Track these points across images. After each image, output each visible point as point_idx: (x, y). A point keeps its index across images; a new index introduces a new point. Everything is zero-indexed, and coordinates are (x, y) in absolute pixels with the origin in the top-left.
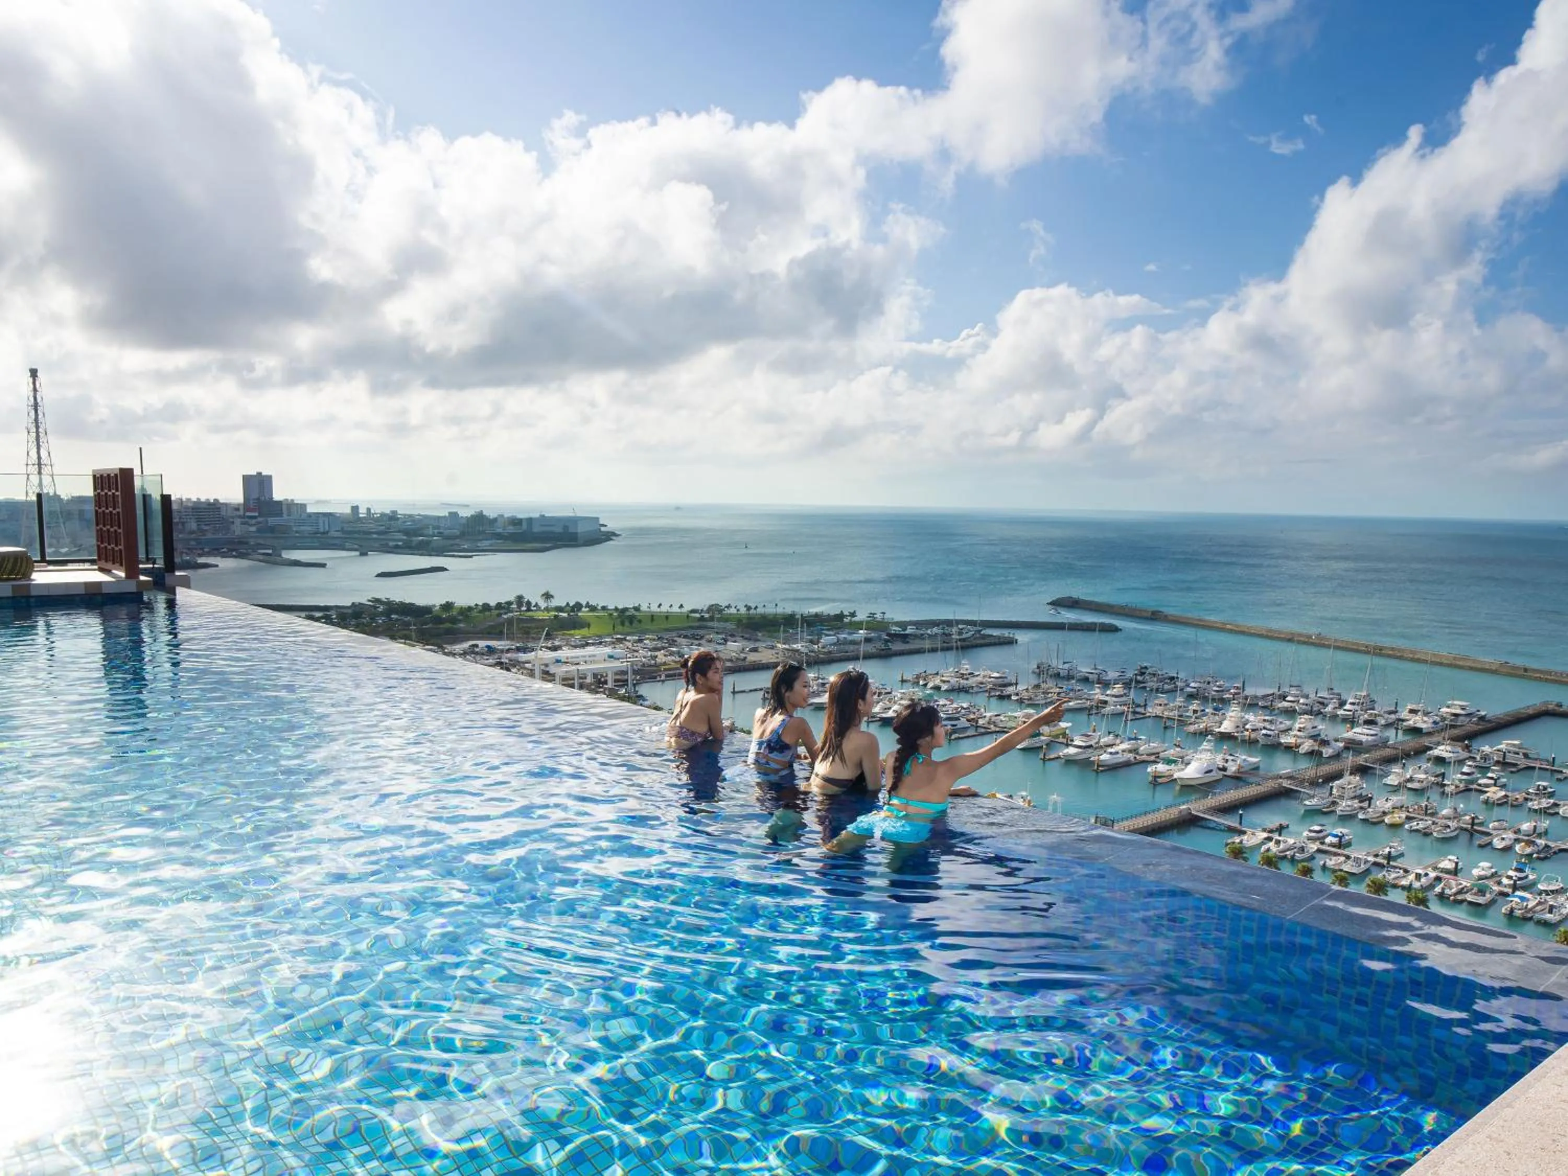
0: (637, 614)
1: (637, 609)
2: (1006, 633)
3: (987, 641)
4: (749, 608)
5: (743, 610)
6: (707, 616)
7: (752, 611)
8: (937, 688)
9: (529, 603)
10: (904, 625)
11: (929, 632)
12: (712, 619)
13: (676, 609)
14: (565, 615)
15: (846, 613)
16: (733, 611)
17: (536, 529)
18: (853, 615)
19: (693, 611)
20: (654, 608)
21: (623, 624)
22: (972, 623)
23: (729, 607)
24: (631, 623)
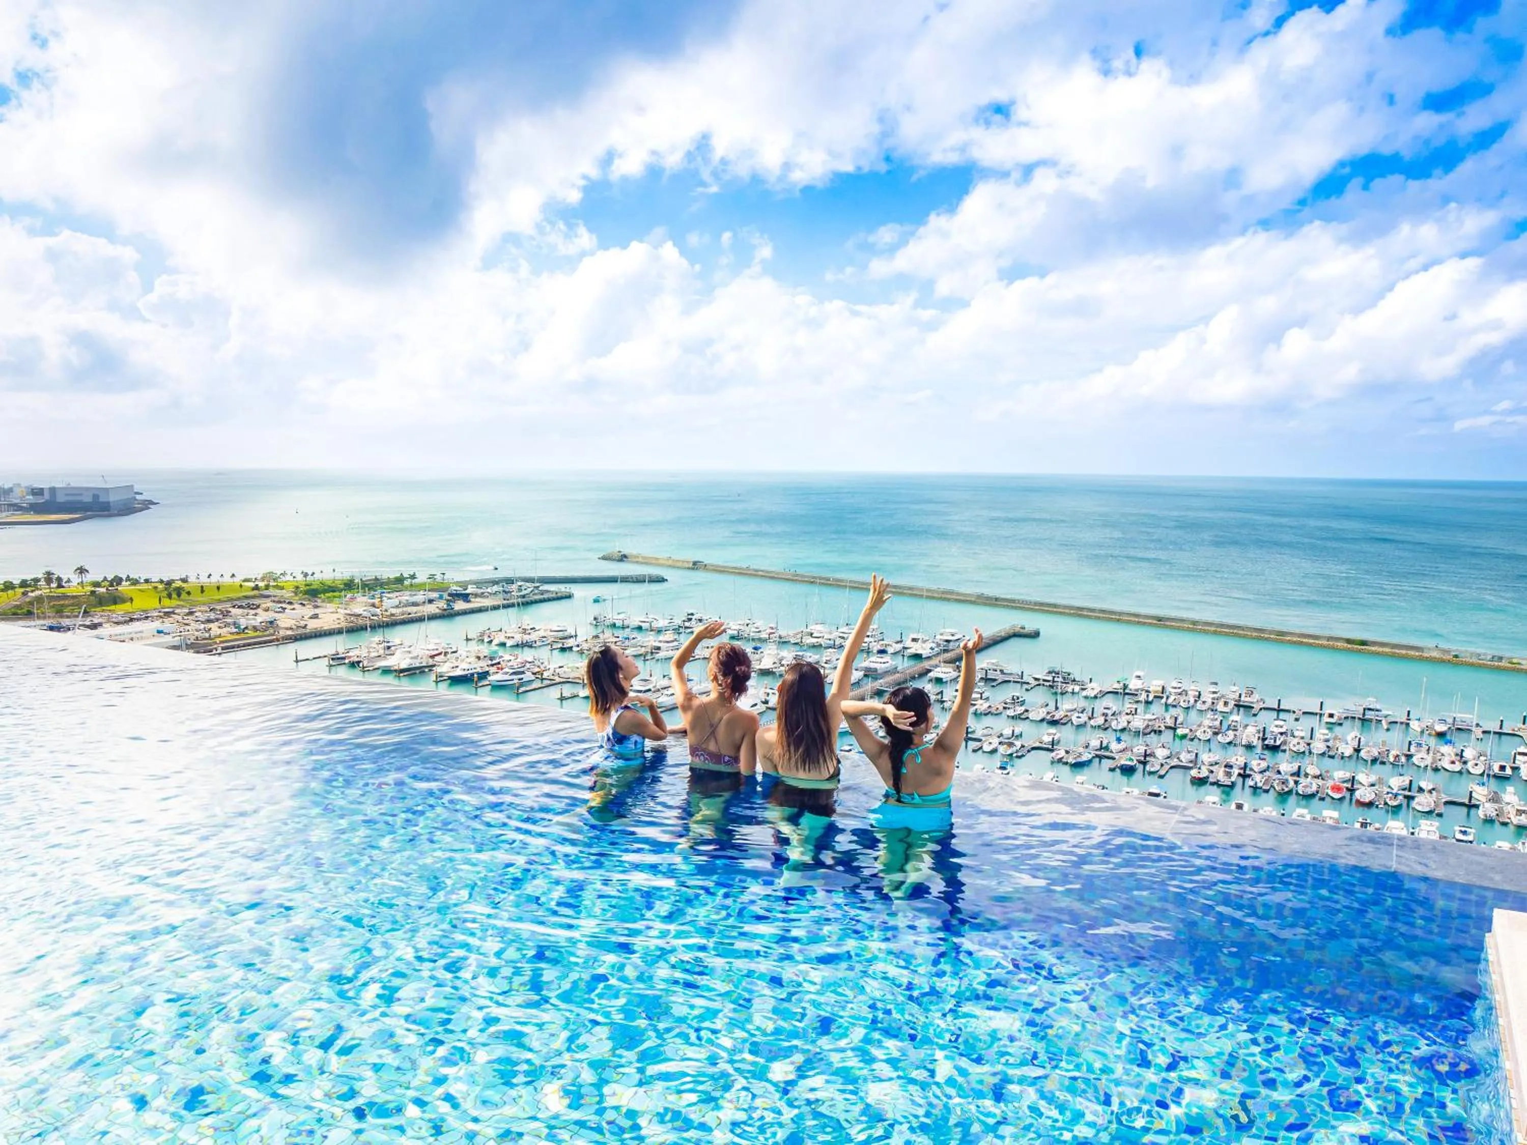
0: (184, 585)
1: (184, 580)
2: (563, 588)
3: (546, 596)
4: (306, 575)
5: (300, 577)
6: (262, 584)
7: (309, 578)
8: (503, 645)
9: (59, 579)
10: (464, 585)
11: (489, 590)
12: (267, 587)
13: (227, 579)
14: (103, 590)
15: (406, 575)
16: (289, 578)
17: (61, 498)
18: (413, 577)
19: (246, 580)
20: (204, 580)
21: (170, 596)
22: (530, 580)
23: (284, 574)
24: (179, 595)
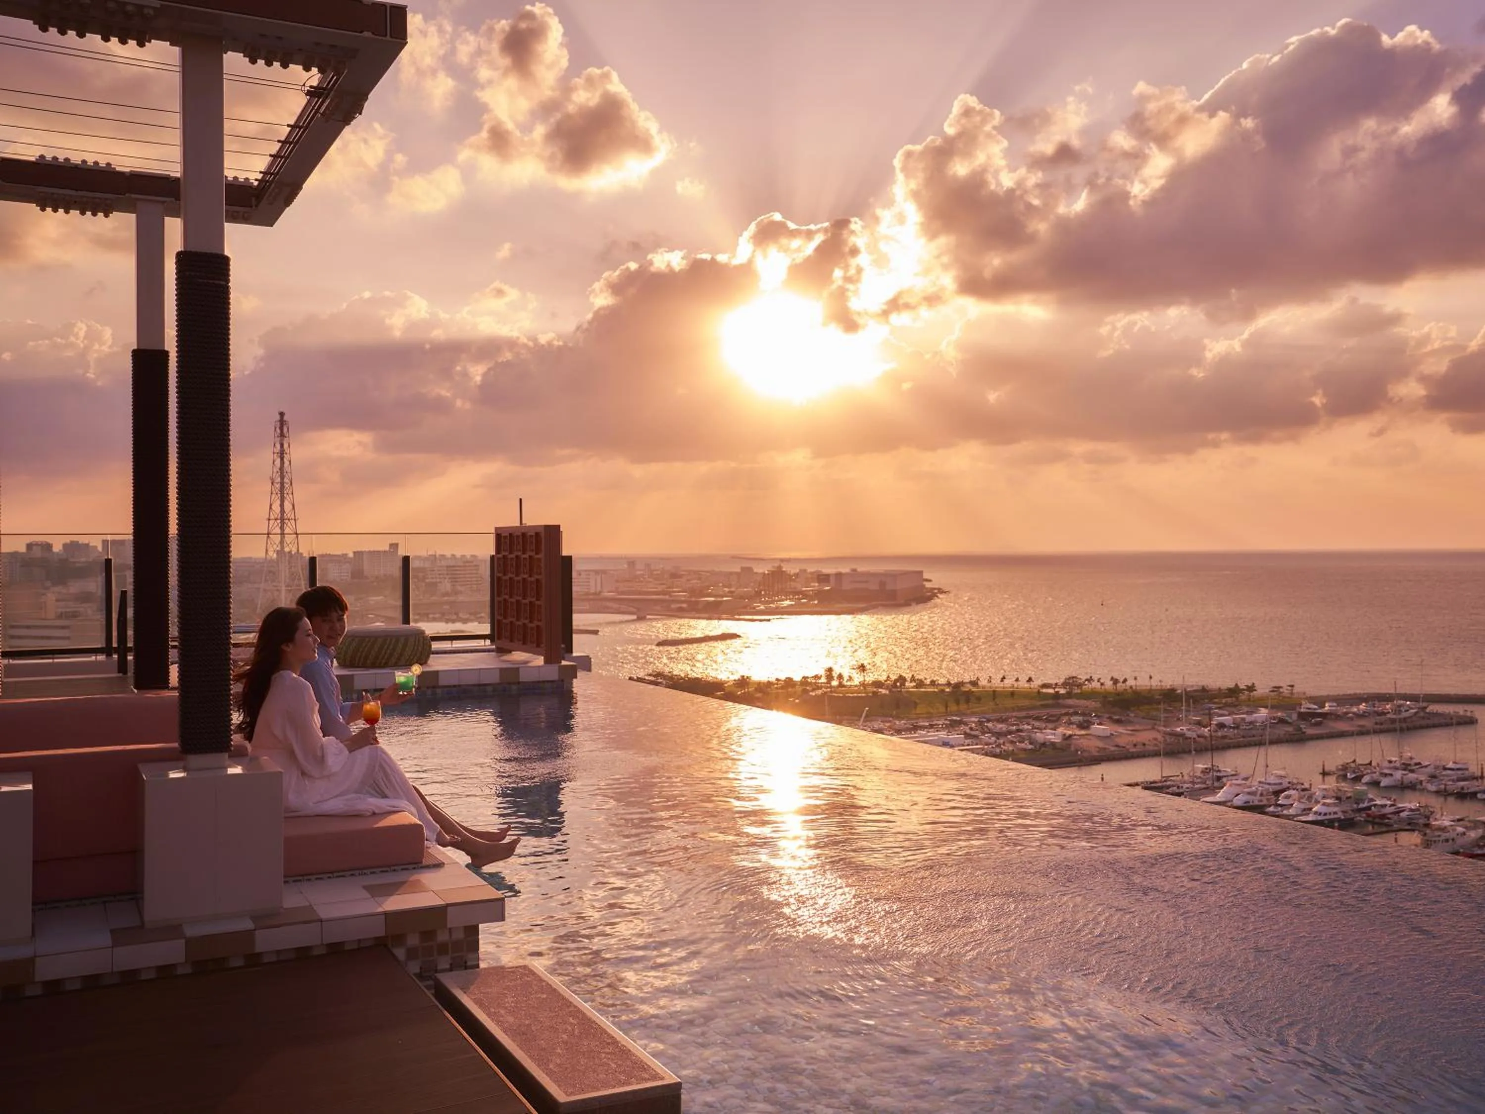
0: (974, 689)
1: (974, 683)
2: (1460, 709)
3: (1436, 721)
4: (1115, 681)
5: (1109, 684)
6: (1062, 691)
8: (1375, 784)
9: (840, 676)
10: (1320, 701)
11: (1355, 710)
12: (1069, 695)
13: (1023, 684)
14: (884, 691)
15: (1242, 686)
16: (1095, 685)
17: (847, 586)
18: (1251, 688)
19: (1045, 686)
20: (996, 683)
21: (958, 703)
22: (1414, 698)
23: (1090, 680)
24: (968, 701)
